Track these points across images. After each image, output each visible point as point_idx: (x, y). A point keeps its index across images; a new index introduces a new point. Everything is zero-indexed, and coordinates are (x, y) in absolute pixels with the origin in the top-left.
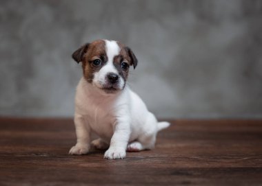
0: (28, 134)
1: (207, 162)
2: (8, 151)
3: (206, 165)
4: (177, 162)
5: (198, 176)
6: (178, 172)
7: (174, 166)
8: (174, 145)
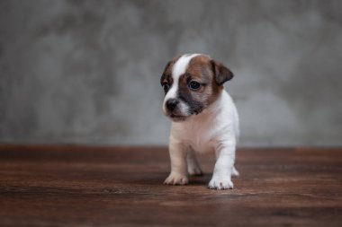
0: (105, 166)
1: (321, 200)
2: (76, 187)
3: (319, 204)
4: (283, 201)
5: (304, 217)
6: (281, 212)
7: (278, 205)
8: (286, 180)
